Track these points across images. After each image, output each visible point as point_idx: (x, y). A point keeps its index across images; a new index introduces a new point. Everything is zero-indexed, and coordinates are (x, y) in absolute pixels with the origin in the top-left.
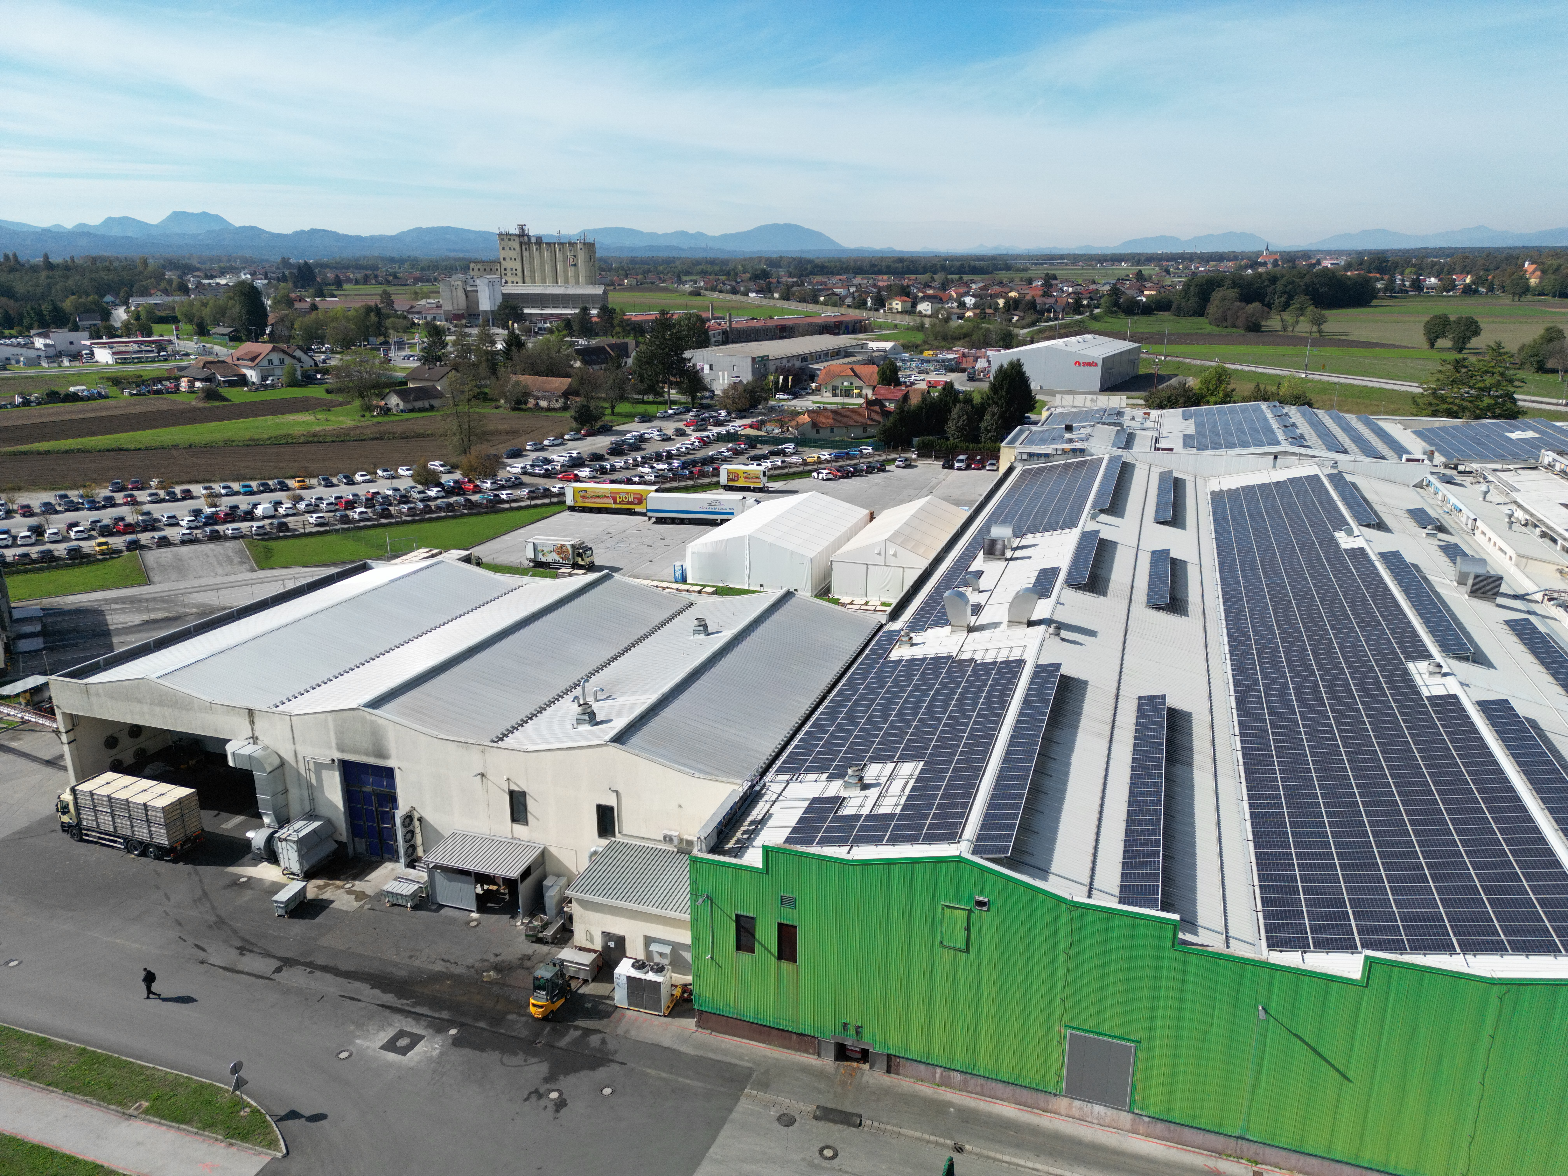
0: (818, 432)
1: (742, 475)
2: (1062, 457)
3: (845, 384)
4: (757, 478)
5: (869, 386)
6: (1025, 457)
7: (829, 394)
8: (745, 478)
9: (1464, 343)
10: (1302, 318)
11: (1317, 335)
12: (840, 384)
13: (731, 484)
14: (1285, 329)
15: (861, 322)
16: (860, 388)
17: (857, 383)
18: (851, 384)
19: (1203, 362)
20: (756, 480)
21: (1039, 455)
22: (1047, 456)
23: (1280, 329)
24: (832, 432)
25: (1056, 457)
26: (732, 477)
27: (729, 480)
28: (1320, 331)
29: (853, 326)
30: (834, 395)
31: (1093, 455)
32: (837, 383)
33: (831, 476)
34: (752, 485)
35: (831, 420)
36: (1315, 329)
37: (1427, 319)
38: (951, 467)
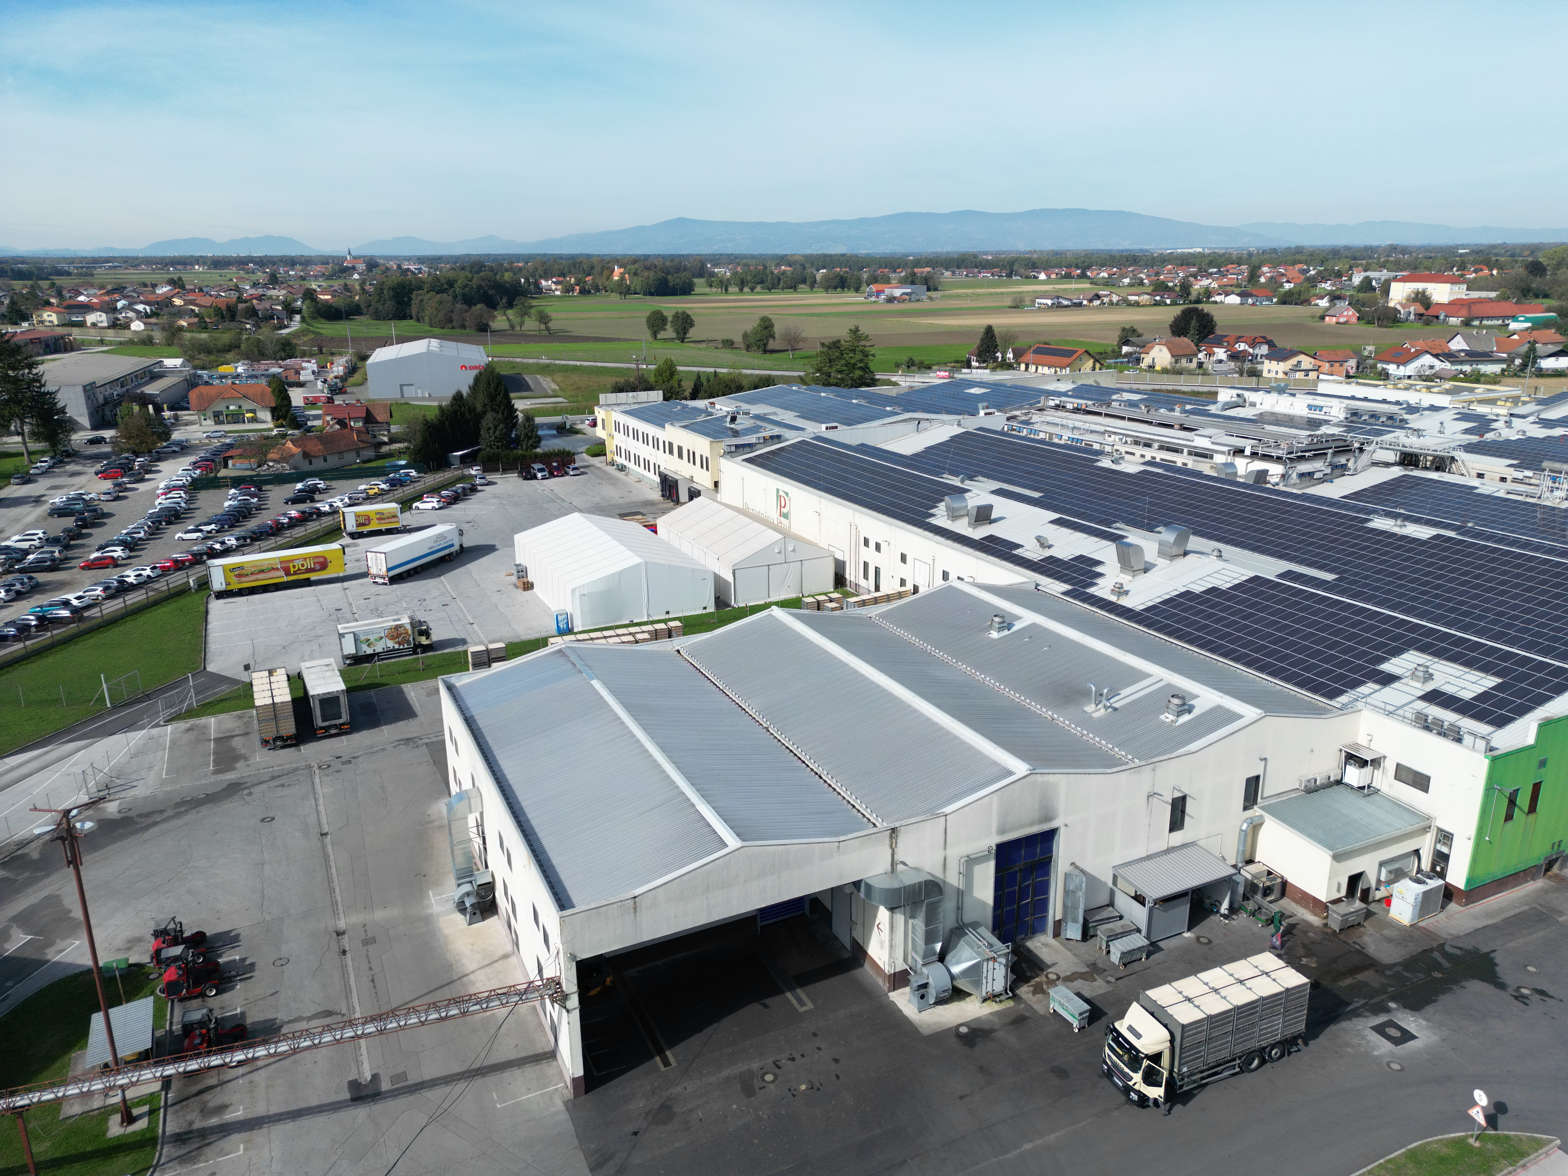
0: (311, 463)
1: (374, 517)
2: (762, 446)
3: (232, 408)
4: (394, 517)
5: (265, 407)
6: (733, 449)
7: (210, 422)
8: (379, 519)
9: (685, 333)
10: (526, 318)
11: (546, 333)
12: (224, 409)
13: (360, 529)
14: (513, 328)
15: (62, 338)
16: (253, 411)
17: (247, 405)
18: (240, 407)
19: (535, 361)
20: (393, 520)
21: (744, 446)
22: (750, 445)
23: (508, 328)
24: (325, 460)
25: (758, 446)
26: (362, 520)
27: (359, 525)
28: (548, 329)
29: (55, 344)
30: (218, 422)
31: (788, 440)
32: (220, 407)
33: (441, 504)
34: (383, 527)
35: (320, 447)
36: (543, 327)
38: (535, 477)
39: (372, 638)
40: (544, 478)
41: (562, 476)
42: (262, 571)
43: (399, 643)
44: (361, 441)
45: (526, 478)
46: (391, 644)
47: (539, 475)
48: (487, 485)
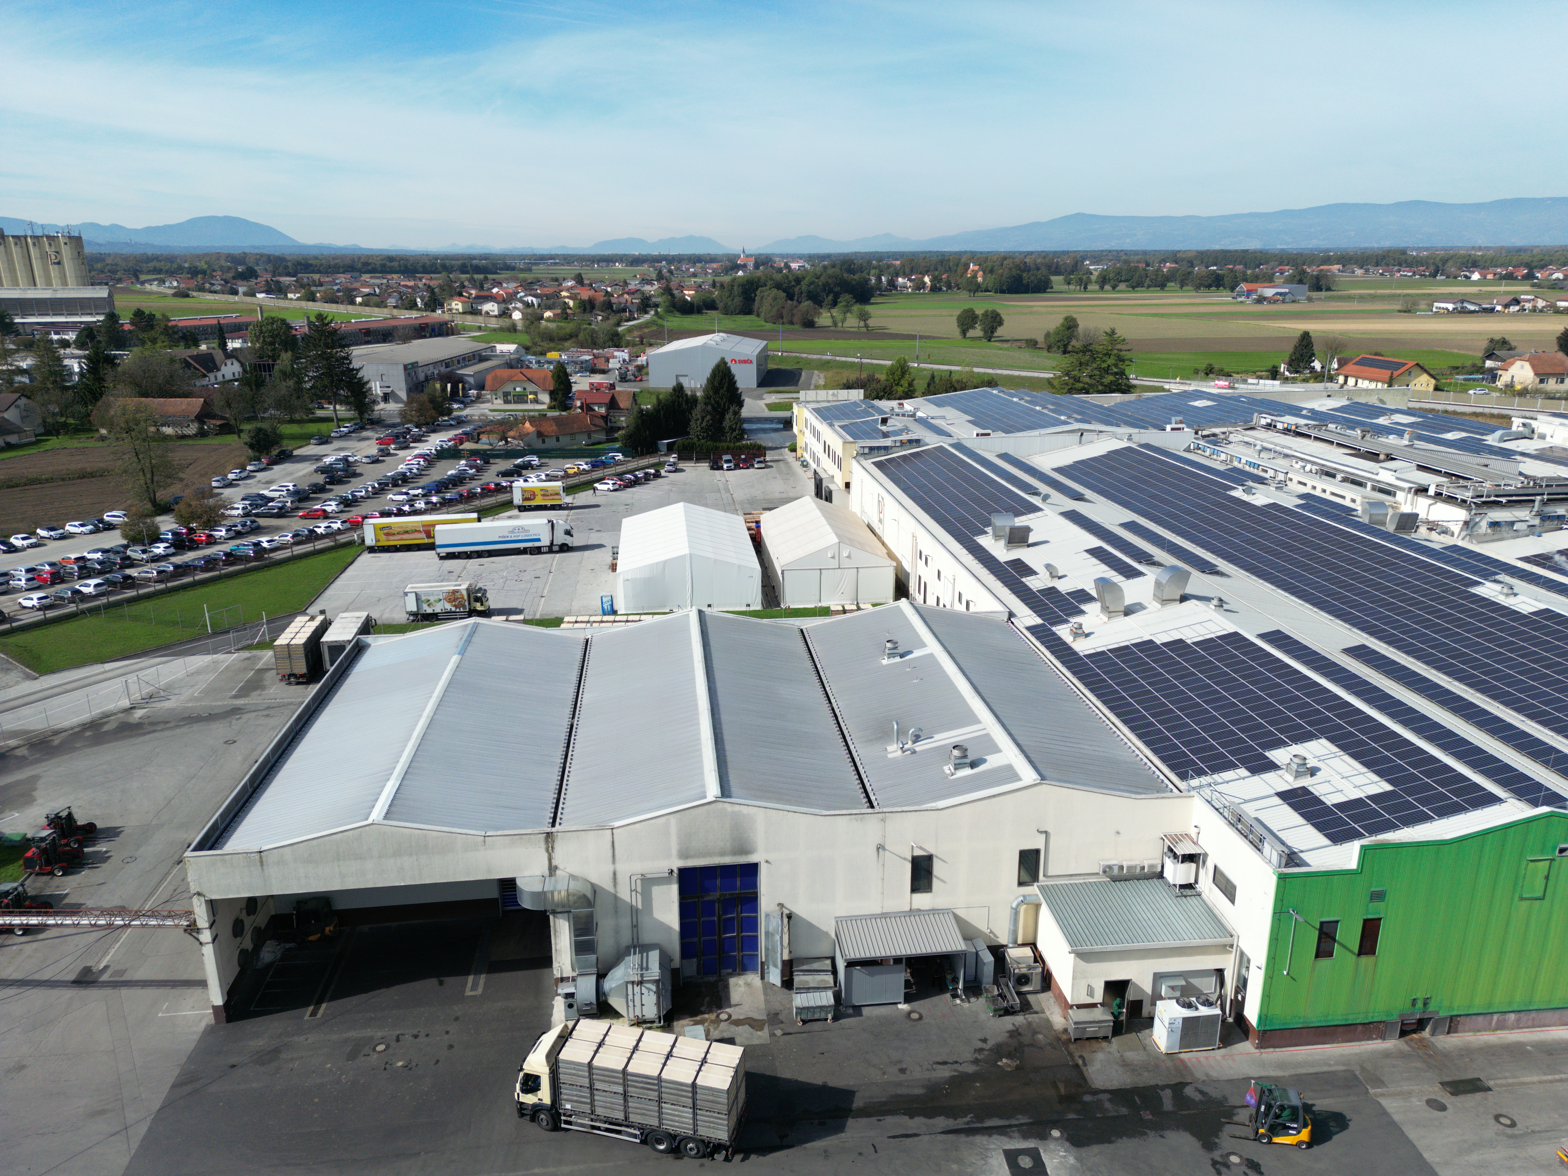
0: (544, 442)
1: (538, 492)
2: (899, 449)
3: (518, 389)
4: (557, 494)
5: (544, 390)
6: (866, 451)
7: (500, 401)
8: (543, 495)
9: (993, 332)
10: (849, 315)
11: (864, 330)
12: (511, 390)
13: (527, 503)
14: (835, 324)
15: (446, 324)
16: (535, 393)
17: (531, 387)
18: (525, 389)
19: (819, 356)
20: (555, 497)
21: (879, 448)
22: (886, 448)
23: (831, 324)
24: (558, 440)
25: (895, 449)
26: (527, 495)
27: (525, 499)
28: (866, 326)
29: (439, 329)
30: (506, 402)
31: (928, 445)
32: (508, 388)
33: (617, 487)
34: (549, 503)
35: (555, 428)
36: (862, 324)
37: (958, 313)
38: (721, 468)
39: (432, 599)
40: (729, 469)
41: (748, 468)
42: (407, 532)
43: (456, 606)
44: (594, 425)
45: (712, 468)
46: (449, 606)
47: (725, 466)
48: (674, 472)
